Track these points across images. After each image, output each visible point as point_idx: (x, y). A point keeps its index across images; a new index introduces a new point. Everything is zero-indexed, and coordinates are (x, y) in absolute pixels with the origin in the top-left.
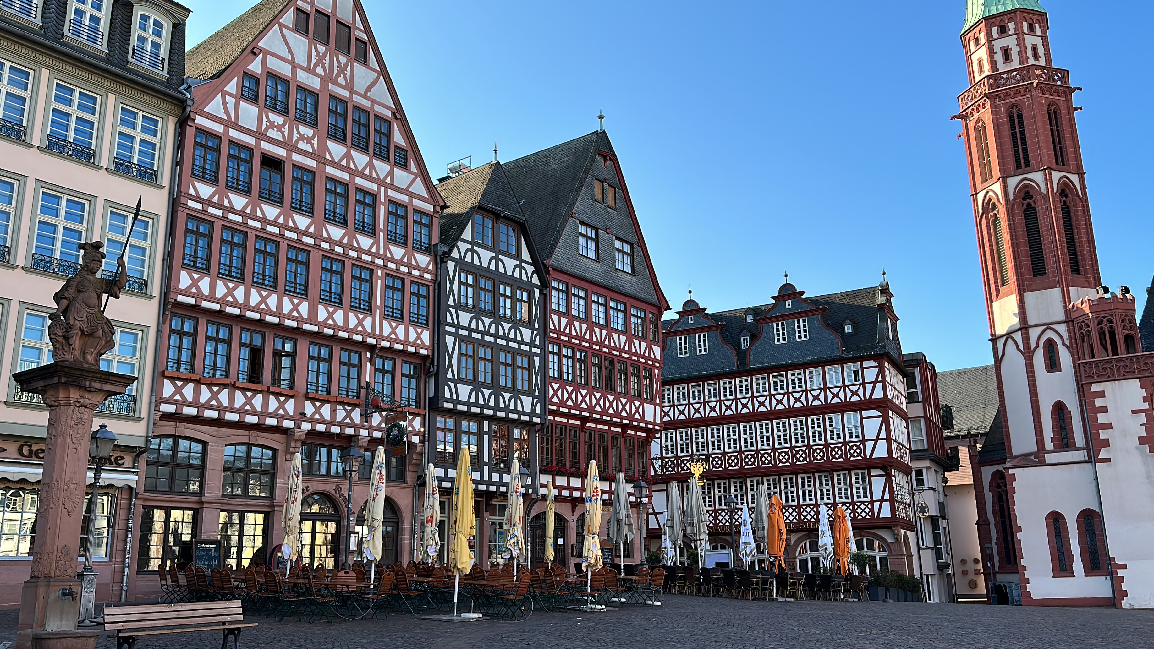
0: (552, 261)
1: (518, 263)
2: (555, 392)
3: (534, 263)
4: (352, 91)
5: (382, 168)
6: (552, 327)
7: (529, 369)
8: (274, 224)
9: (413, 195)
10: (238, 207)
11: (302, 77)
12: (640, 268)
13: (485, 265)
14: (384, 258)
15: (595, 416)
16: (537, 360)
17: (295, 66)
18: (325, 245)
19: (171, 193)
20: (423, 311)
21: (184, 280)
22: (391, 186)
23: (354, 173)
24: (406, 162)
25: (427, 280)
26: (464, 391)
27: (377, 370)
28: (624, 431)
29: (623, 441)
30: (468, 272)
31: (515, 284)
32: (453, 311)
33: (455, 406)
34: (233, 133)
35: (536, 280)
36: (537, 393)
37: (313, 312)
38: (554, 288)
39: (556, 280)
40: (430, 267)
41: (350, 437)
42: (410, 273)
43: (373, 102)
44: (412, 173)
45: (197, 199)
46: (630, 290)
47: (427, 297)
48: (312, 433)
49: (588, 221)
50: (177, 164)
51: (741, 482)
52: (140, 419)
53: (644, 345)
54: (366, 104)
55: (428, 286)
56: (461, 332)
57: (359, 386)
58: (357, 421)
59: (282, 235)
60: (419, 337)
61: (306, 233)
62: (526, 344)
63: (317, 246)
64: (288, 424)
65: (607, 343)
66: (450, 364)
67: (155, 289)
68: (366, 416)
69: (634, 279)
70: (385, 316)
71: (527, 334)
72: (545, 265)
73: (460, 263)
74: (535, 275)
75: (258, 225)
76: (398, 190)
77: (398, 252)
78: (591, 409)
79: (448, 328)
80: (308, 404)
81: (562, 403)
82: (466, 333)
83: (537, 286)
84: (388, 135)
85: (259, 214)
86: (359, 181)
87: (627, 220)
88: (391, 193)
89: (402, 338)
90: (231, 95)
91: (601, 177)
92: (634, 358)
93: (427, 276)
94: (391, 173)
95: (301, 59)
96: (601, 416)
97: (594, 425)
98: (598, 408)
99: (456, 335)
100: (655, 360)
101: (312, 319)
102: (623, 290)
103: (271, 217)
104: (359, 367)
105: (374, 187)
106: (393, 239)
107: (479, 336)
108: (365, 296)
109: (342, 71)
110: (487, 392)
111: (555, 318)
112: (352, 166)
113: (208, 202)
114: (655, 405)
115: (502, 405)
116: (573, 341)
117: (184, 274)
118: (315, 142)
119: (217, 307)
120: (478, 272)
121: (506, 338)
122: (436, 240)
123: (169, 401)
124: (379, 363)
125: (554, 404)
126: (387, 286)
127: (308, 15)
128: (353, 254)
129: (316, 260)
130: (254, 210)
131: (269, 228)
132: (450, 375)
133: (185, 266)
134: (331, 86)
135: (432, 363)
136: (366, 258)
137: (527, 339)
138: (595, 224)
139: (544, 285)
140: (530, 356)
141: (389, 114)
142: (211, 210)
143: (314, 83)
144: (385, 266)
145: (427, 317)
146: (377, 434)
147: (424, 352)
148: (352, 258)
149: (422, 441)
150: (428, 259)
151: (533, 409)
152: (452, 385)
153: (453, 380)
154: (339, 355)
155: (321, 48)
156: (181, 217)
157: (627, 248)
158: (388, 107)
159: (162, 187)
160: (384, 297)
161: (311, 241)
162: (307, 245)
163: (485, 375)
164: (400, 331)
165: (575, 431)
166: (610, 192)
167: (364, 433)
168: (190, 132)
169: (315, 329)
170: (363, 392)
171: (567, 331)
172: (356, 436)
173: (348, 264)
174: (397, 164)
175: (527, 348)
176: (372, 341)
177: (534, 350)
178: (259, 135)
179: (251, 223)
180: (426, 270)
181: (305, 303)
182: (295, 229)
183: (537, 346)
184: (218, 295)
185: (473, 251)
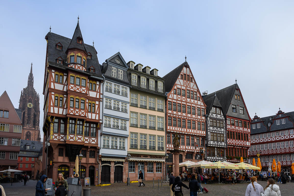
0: (227, 115)
1: (220, 116)
2: (228, 141)
3: (224, 115)
4: (190, 88)
5: (196, 101)
6: (227, 128)
7: (223, 137)
8: (180, 116)
9: (201, 106)
10: (175, 114)
11: (183, 88)
12: (245, 113)
13: (214, 117)
14: (197, 119)
15: (236, 145)
16: (225, 135)
17: (181, 86)
18: (188, 118)
19: (165, 113)
20: (204, 128)
21: (168, 128)
22: (198, 105)
23: (192, 104)
24: (200, 99)
25: (204, 122)
26: (212, 142)
27: (197, 140)
28: (242, 148)
29: (242, 150)
30: (211, 119)
31: (220, 120)
32: (209, 127)
33: (210, 145)
34: (173, 101)
35: (224, 119)
36: (225, 142)
37: (187, 130)
38: (228, 120)
39: (228, 118)
40: (205, 119)
41: (193, 152)
42: (201, 121)
43: (194, 89)
44: (201, 101)
45: (169, 113)
46: (243, 118)
47: (204, 125)
48: (188, 152)
49: (234, 104)
50: (166, 108)
51: (268, 157)
52: (164, 151)
53: (246, 129)
54: (193, 90)
55: (204, 123)
56: (211, 131)
57: (194, 143)
58: (194, 149)
59: (181, 117)
60: (203, 133)
61: (185, 116)
62: (223, 132)
63: (187, 118)
64: (184, 150)
65: (238, 130)
66: (209, 138)
67: (165, 130)
68: (196, 148)
69: (244, 115)
70: (198, 130)
71: (223, 130)
72: (226, 115)
73: (210, 117)
74: (224, 118)
75: (178, 116)
76: (199, 105)
77: (199, 117)
78: (236, 144)
79: (208, 131)
80: (187, 146)
81: (230, 143)
82: (212, 131)
83: (224, 120)
84: (197, 95)
85: (178, 114)
86: (192, 105)
87: (242, 102)
88: (198, 106)
89: (201, 133)
90: (172, 94)
91: (236, 94)
92: (244, 132)
93: (204, 121)
94: (197, 102)
95: (182, 85)
96: (238, 145)
97: (236, 147)
98: (237, 144)
99: (210, 132)
100: (249, 132)
101: (187, 132)
102: (242, 118)
103: (180, 115)
104: (194, 139)
105: (195, 105)
106: (198, 115)
107: (214, 131)
108: (194, 126)
109: (188, 85)
110: (216, 142)
111: (228, 126)
112: (191, 102)
113: (171, 114)
114: (249, 142)
115: (219, 145)
116: (232, 130)
117: (168, 126)
118: (185, 99)
119: (173, 131)
120: (213, 119)
121: (219, 131)
122: (205, 114)
123: (168, 148)
124: (197, 138)
125: (228, 143)
126: (198, 124)
127: (182, 75)
128: (192, 119)
129: (187, 121)
130: (177, 114)
131: (180, 117)
132: (209, 140)
133: (168, 125)
134: (187, 88)
135: (206, 137)
136: (194, 119)
137: (223, 131)
138: (236, 105)
139: (226, 120)
140: (223, 134)
141: (196, 91)
142: (171, 115)
143: (184, 88)
144: (197, 120)
145: (205, 129)
146: (197, 151)
147: (204, 135)
148: (192, 120)
149: (205, 152)
150: (204, 117)
151: (224, 145)
152: (210, 141)
153: (210, 140)
154: (191, 138)
155: (185, 81)
156: (167, 117)
157: (242, 109)
158: (196, 89)
159: (164, 112)
160: (197, 126)
161: (186, 118)
162: (185, 118)
163: (215, 139)
164: (200, 132)
165: (232, 148)
166: (238, 97)
167: (195, 151)
168: (167, 102)
169: (187, 133)
170: (195, 144)
171: (230, 128)
172: (194, 152)
173: (191, 121)
174: (198, 100)
175: (223, 133)
176: (196, 134)
177: (224, 133)
178: (177, 100)
179: (177, 116)
180: (204, 120)
181: (185, 129)
182: (183, 116)
183: (225, 132)
184: (173, 130)
185: (212, 115)
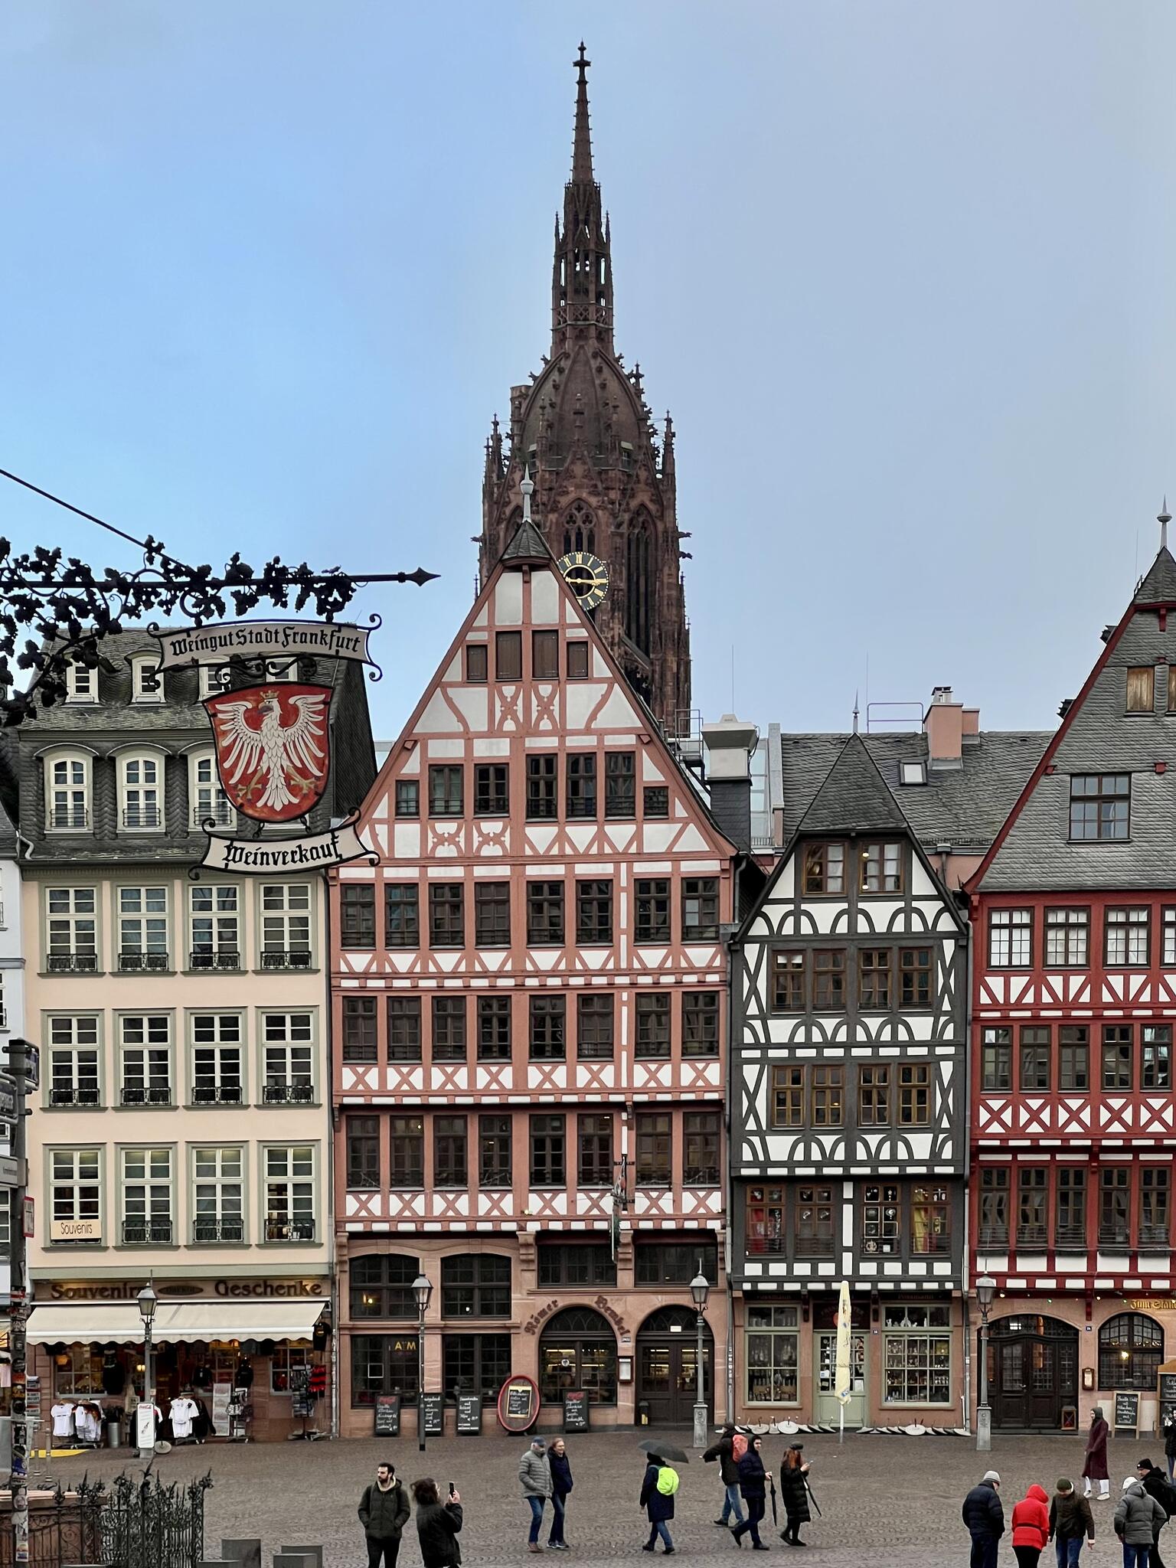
1: (902, 904)
2: (996, 1115)
4: (563, 734)
5: (622, 833)
6: (986, 1000)
7: (930, 1085)
8: (454, 975)
9: (676, 858)
10: (404, 968)
11: (485, 749)
13: (826, 929)
14: (630, 972)
16: (946, 1066)
17: (470, 738)
18: (531, 982)
19: (326, 977)
20: (710, 1034)
21: (348, 1078)
22: (640, 857)
23: (573, 860)
24: (666, 808)
25: (711, 985)
26: (780, 1146)
27: (638, 1136)
30: (787, 953)
31: (892, 945)
32: (757, 1024)
33: (766, 1171)
34: (388, 873)
35: (946, 924)
36: (945, 1125)
37: (521, 1077)
38: (1000, 927)
39: (1000, 910)
40: (717, 963)
42: (678, 982)
44: (678, 820)
45: (352, 975)
47: (716, 1011)
48: (544, 1235)
49: (1098, 767)
50: (329, 936)
52: (320, 1244)
54: (590, 743)
55: (715, 993)
56: (772, 1053)
57: (614, 1163)
58: (611, 1211)
59: (467, 988)
60: (700, 1076)
61: (500, 974)
62: (923, 1044)
63: (520, 987)
64: (508, 1226)
65: (1145, 998)
66: (752, 1108)
67: (321, 1095)
68: (625, 1202)
70: (637, 1058)
71: (922, 1026)
72: (958, 895)
73: (771, 941)
74: (946, 916)
75: (433, 983)
76: (653, 858)
77: (654, 957)
79: (748, 1054)
80: (532, 1197)
81: (1015, 1132)
82: (787, 1053)
83: (948, 935)
85: (432, 969)
86: (581, 869)
88: (640, 868)
89: (668, 1083)
90: (380, 821)
93: (711, 978)
94: (637, 836)
95: (479, 724)
99: (762, 1061)
101: (521, 1089)
103: (448, 968)
104: (607, 1136)
105: (606, 869)
106: (641, 939)
107: (811, 1053)
108: (606, 1036)
109: (545, 708)
110: (829, 1140)
111: (996, 981)
112: (569, 851)
113: (366, 975)
115: (862, 1156)
116: (1048, 1013)
117: (346, 1071)
118: (507, 838)
119: (392, 1100)
120: (810, 945)
121: (875, 1045)
122: (723, 918)
123: (355, 1219)
124: (645, 1122)
125: (992, 1136)
126: (638, 1014)
127: (485, 648)
128: (578, 981)
129: (520, 1007)
130: (425, 966)
131: (448, 983)
132: (752, 1126)
133: (348, 1061)
134: (529, 742)
136: (598, 981)
137: (924, 1035)
139: (970, 928)
140: (930, 1063)
142: (371, 983)
143: (499, 749)
144: (633, 985)
145: (716, 1041)
146: (647, 1225)
147: (715, 1096)
148: (576, 988)
150: (712, 951)
151: (937, 1152)
152: (756, 1140)
153: (758, 1133)
154: (574, 1126)
155: (509, 690)
156: (338, 1002)
159: (320, 973)
160: (635, 1031)
161: (511, 982)
162: (504, 989)
164: (665, 1074)
168: (336, 892)
169: (528, 1099)
170: (619, 1170)
171: (1029, 998)
173: (570, 997)
174: (650, 817)
175: (924, 1051)
176: (620, 1098)
177: (939, 1051)
178: (426, 860)
179: (423, 983)
180: (709, 970)
181: (508, 1070)
182: (485, 974)
183: (947, 1044)
184: (391, 1086)
185: (797, 914)
